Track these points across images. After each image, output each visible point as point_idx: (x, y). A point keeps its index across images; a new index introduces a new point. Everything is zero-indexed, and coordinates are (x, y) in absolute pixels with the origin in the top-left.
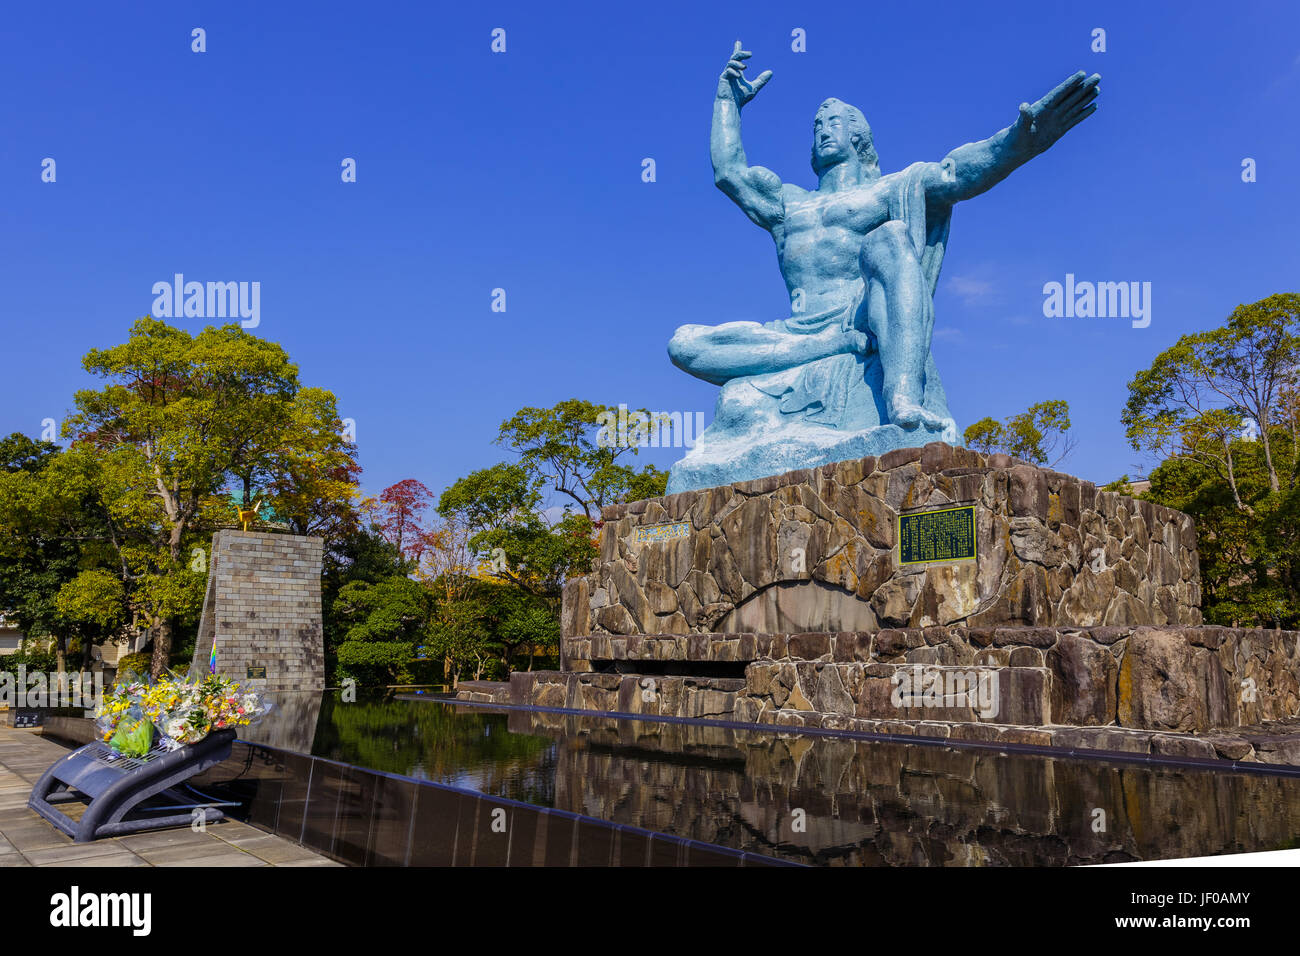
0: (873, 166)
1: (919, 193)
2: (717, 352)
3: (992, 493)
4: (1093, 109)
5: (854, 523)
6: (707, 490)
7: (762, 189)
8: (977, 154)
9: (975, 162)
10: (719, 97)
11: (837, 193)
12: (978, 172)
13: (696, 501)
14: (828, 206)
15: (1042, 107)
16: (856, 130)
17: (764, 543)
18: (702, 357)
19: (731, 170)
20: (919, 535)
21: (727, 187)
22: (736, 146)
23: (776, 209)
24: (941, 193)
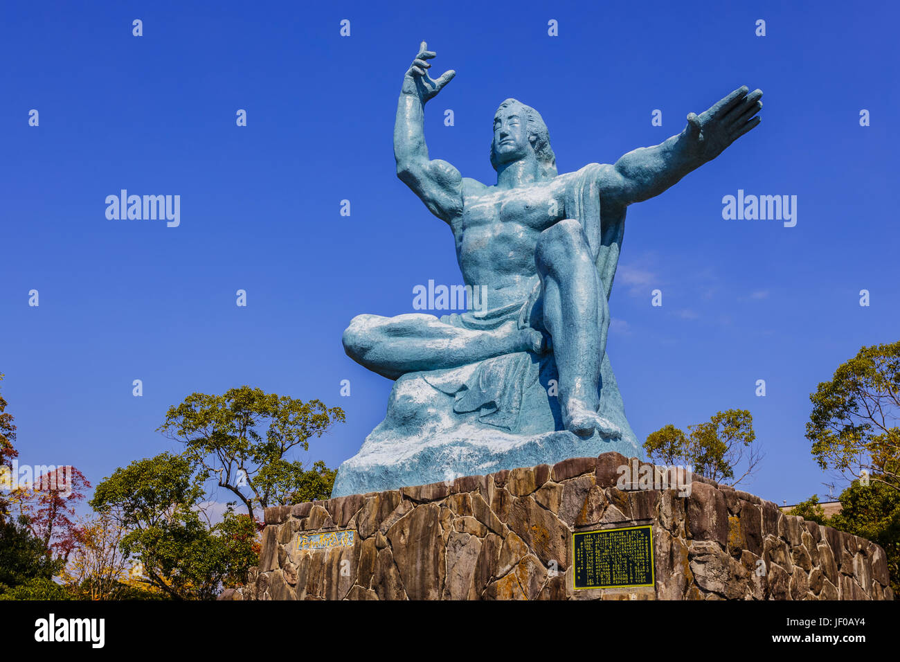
0: (550, 165)
1: (594, 193)
2: (392, 345)
3: (669, 513)
4: (757, 122)
5: (526, 539)
6: (374, 495)
7: (442, 182)
8: (649, 158)
9: (647, 166)
10: (404, 92)
11: (515, 189)
12: (651, 176)
13: (362, 506)
14: (506, 201)
15: (709, 118)
16: (534, 130)
17: (432, 557)
18: (377, 349)
19: (413, 162)
20: (594, 556)
21: (408, 178)
22: (419, 139)
23: (455, 202)
24: (614, 194)
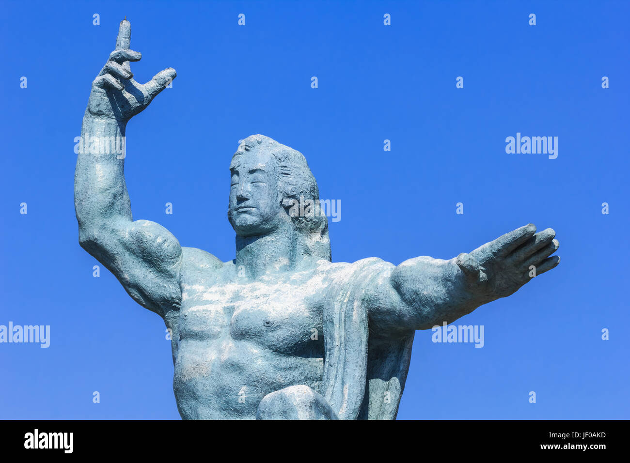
9: (425, 293)
10: (92, 113)
12: (431, 307)
23: (168, 289)
